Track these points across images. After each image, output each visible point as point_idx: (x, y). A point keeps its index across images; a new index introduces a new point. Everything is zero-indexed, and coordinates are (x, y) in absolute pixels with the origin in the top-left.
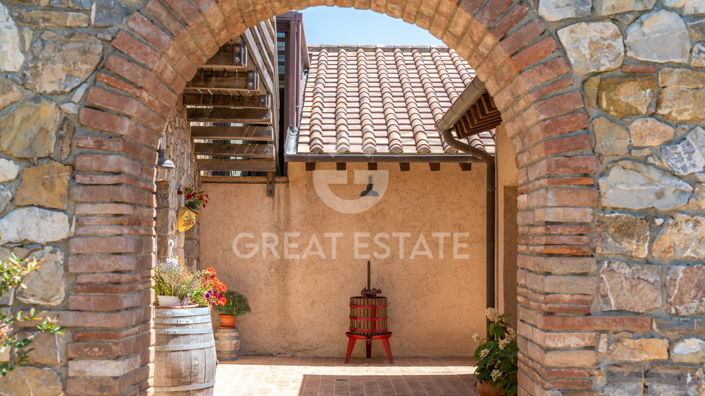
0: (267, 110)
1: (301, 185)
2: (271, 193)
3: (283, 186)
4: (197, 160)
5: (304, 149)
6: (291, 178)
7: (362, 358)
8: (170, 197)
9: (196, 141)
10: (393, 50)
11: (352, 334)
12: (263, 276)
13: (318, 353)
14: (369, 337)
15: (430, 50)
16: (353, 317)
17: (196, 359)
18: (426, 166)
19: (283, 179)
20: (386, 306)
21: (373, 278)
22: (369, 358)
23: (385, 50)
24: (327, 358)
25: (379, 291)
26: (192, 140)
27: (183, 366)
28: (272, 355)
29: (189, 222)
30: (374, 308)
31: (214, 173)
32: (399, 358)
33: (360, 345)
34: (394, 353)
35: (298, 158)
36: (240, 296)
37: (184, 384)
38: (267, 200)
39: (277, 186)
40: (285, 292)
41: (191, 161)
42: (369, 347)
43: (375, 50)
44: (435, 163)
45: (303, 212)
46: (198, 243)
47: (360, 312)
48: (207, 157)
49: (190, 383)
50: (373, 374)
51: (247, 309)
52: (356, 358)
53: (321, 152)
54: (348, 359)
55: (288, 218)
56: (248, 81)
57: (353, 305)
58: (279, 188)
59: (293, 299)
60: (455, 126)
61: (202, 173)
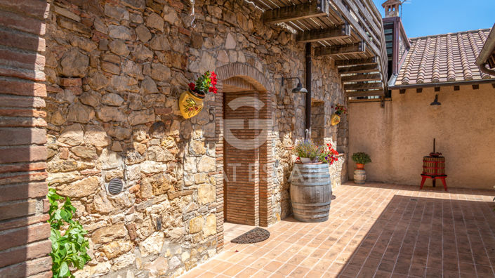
0: (377, 65)
1: (398, 101)
2: (383, 106)
3: (389, 102)
4: (345, 92)
5: (399, 83)
6: (393, 99)
7: (430, 187)
8: (325, 109)
9: (345, 83)
10: (456, 34)
11: (424, 175)
12: (379, 146)
13: (407, 183)
14: (433, 177)
15: (478, 32)
16: (424, 167)
17: (318, 190)
18: (470, 87)
19: (389, 99)
20: (444, 161)
21: (437, 147)
22: (434, 188)
23: (452, 35)
24: (411, 186)
25: (441, 154)
26: (342, 83)
27: (311, 193)
28: (382, 182)
29: (337, 121)
30: (436, 163)
31: (358, 98)
32: (450, 188)
33: (429, 181)
34: (448, 185)
35: (396, 87)
36: (367, 155)
37: (311, 203)
38: (381, 109)
39: (386, 103)
40: (390, 154)
41: (342, 93)
42: (434, 182)
43: (446, 36)
44: (476, 85)
45: (399, 115)
46: (348, 130)
47: (428, 164)
48: (354, 91)
49: (315, 203)
50: (434, 197)
51: (370, 161)
52: (427, 187)
53: (407, 84)
54: (422, 187)
55: (391, 118)
56: (358, 47)
57: (424, 161)
58: (387, 104)
59: (394, 157)
60: (488, 61)
61: (350, 98)
